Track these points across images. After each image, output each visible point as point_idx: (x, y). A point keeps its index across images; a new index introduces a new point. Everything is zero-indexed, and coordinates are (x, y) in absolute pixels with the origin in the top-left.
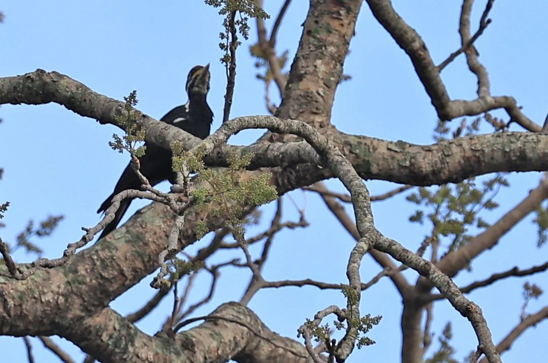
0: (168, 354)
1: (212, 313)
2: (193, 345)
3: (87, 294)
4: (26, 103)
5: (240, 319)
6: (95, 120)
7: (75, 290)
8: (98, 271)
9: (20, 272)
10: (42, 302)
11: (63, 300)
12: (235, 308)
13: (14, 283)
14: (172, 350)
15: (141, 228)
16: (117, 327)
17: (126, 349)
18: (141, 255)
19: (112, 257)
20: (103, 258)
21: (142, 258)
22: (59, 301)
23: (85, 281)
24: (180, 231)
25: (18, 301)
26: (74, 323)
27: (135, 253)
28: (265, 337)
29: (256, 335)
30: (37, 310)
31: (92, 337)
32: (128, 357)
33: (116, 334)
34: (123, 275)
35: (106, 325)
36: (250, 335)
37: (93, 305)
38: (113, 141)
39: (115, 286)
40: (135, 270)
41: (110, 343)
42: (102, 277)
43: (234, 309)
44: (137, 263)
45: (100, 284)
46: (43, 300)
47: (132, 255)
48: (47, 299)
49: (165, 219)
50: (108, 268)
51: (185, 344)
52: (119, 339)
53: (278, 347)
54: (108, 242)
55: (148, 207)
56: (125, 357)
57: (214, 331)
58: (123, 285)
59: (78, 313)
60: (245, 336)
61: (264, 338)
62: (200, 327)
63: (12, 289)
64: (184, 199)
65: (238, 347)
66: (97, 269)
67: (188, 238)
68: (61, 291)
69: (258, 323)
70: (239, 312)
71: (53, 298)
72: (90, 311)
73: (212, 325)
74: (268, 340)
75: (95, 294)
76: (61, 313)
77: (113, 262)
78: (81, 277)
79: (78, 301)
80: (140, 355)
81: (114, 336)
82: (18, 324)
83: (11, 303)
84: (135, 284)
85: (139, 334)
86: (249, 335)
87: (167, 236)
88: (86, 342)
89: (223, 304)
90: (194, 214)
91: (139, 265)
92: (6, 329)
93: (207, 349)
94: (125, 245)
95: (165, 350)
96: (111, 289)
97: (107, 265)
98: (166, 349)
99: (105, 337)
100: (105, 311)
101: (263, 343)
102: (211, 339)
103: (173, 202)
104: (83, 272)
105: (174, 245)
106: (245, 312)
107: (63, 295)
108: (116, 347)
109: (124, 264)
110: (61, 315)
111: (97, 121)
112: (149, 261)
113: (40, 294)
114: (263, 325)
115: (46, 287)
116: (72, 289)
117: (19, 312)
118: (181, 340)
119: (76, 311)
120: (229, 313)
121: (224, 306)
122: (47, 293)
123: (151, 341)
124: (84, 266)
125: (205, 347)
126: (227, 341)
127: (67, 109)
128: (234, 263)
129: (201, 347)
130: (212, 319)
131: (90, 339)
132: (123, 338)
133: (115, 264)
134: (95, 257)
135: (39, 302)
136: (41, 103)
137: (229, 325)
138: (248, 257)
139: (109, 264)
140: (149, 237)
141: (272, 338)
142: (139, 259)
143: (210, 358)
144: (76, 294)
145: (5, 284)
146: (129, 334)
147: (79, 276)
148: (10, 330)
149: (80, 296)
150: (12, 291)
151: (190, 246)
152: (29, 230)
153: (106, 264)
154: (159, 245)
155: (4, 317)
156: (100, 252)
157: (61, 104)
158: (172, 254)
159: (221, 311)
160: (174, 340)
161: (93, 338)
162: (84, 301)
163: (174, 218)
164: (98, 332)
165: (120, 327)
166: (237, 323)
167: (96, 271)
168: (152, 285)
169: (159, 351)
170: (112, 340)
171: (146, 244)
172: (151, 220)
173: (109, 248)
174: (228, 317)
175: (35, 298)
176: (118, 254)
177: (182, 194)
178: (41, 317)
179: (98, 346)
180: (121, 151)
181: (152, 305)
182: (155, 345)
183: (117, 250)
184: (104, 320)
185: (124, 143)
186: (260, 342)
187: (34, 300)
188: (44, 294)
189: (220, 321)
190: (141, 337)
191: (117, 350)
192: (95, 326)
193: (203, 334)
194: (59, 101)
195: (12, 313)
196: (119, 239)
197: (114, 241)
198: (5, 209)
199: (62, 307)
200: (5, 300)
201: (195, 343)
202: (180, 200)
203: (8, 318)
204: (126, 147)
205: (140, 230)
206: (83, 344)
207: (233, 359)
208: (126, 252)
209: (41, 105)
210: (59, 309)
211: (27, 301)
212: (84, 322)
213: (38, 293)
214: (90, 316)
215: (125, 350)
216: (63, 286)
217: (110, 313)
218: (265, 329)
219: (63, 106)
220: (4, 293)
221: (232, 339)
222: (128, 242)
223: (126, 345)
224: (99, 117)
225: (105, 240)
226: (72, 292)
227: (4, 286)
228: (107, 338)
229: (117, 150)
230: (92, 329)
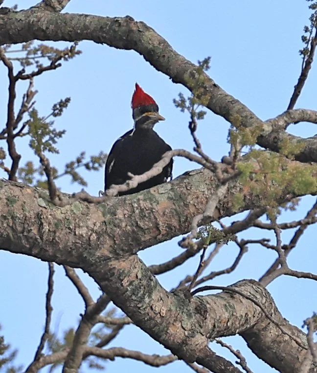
0: (181, 314)
1: (231, 286)
2: (206, 311)
3: (119, 238)
4: (108, 45)
5: (257, 298)
7: (109, 231)
8: (135, 219)
9: (60, 199)
10: (75, 234)
11: (96, 237)
12: (254, 286)
13: (54, 210)
14: (185, 310)
15: (185, 189)
16: (140, 276)
17: (143, 297)
18: (178, 214)
19: (151, 210)
20: (143, 207)
21: (180, 217)
22: (92, 238)
23: (120, 224)
24: (220, 201)
25: (53, 228)
26: (100, 262)
27: (173, 211)
28: (275, 321)
29: (267, 316)
30: (68, 240)
31: (114, 279)
32: (142, 306)
33: (137, 282)
34: (158, 229)
35: (129, 271)
36: (262, 315)
37: (123, 250)
38: (178, 99)
39: (148, 237)
40: (169, 227)
41: (129, 289)
42: (138, 226)
43: (252, 287)
44: (173, 220)
45: (133, 231)
46: (77, 233)
47: (171, 212)
48: (80, 233)
49: (210, 187)
50: (145, 218)
51: (198, 308)
52: (138, 288)
53: (285, 334)
54: (151, 194)
55: (199, 172)
56: (139, 305)
57: (228, 303)
58: (155, 238)
59: (107, 253)
60: (256, 315)
61: (273, 322)
62: (217, 296)
63: (51, 215)
64: (230, 171)
65: (248, 324)
66: (134, 217)
67: (225, 210)
68: (95, 228)
69: (272, 306)
70: (257, 292)
71: (87, 233)
72: (118, 254)
73: (228, 297)
74: (277, 325)
75: (127, 239)
76: (90, 249)
77: (152, 215)
78: (118, 221)
80: (154, 307)
81: (134, 283)
82: (48, 249)
83: (46, 228)
84: (166, 240)
85: (158, 288)
86: (260, 315)
87: (207, 202)
88: (106, 282)
89: (244, 280)
90: (238, 189)
91: (175, 223)
92: (35, 251)
93: (218, 317)
94: (167, 201)
95: (178, 309)
96: (143, 239)
97: (145, 216)
98: (180, 308)
99: (125, 282)
100: (132, 257)
101: (271, 325)
102: (224, 310)
103: (219, 171)
104: (121, 216)
105: (211, 212)
106: (262, 293)
107: (96, 232)
108: (134, 294)
109: (161, 219)
110: (90, 251)
111: (170, 78)
112: (185, 222)
113: (75, 226)
114: (276, 309)
115: (83, 221)
116: (106, 229)
117: (51, 238)
118: (196, 303)
119: (105, 251)
120: (247, 290)
121: (244, 282)
122: (82, 227)
123: (168, 297)
124: (123, 211)
126: (238, 315)
127: (145, 60)
128: (263, 242)
129: (213, 315)
130: (230, 291)
131: (111, 280)
132: (142, 287)
133: (153, 217)
134: (136, 205)
135: (73, 233)
136: (122, 49)
137: (244, 301)
138: (278, 241)
139: (147, 215)
140: (190, 200)
141: (282, 324)
142: (177, 218)
143: (218, 327)
144: (109, 236)
145: (45, 208)
146: (149, 286)
147: (116, 219)
148: (39, 252)
149: (113, 238)
152: (79, 161)
153: (143, 214)
154: (198, 209)
155: (36, 239)
156: (141, 202)
157: (141, 54)
158: (207, 220)
159: (240, 286)
160: (190, 302)
162: (115, 243)
163: (218, 187)
164: (121, 275)
165: (142, 276)
166: (252, 301)
167: (133, 218)
168: (179, 244)
169: (173, 308)
170: (131, 287)
171: (186, 205)
172: (197, 184)
173: (151, 200)
174: (245, 293)
175: (69, 228)
176: (157, 208)
177: (230, 166)
178: (71, 248)
179: (118, 289)
180: (183, 111)
182: (171, 301)
183: (158, 203)
184: (129, 266)
185: (187, 104)
186: (269, 324)
188: (79, 227)
189: (237, 295)
190: (159, 291)
191: (134, 297)
192: (119, 270)
193: (217, 303)
194: (139, 50)
195: (45, 237)
196: (162, 193)
197: (157, 195)
198: (60, 136)
199: (92, 243)
200: (42, 224)
201: (209, 310)
202: (226, 171)
203: (39, 240)
204: (188, 108)
205: (185, 191)
206: (103, 283)
207: (240, 334)
208: (166, 208)
210: (90, 245)
211: (62, 230)
212: (110, 263)
213: (73, 225)
214: (117, 259)
215: (142, 299)
216: (98, 224)
217: (136, 261)
218: (277, 313)
219: (142, 56)
220: (42, 217)
221: (244, 315)
222: (170, 199)
223: (144, 295)
224: (173, 76)
225: (149, 191)
226: (106, 232)
227: (44, 210)
228: (127, 284)
229: (180, 109)
230: (116, 271)
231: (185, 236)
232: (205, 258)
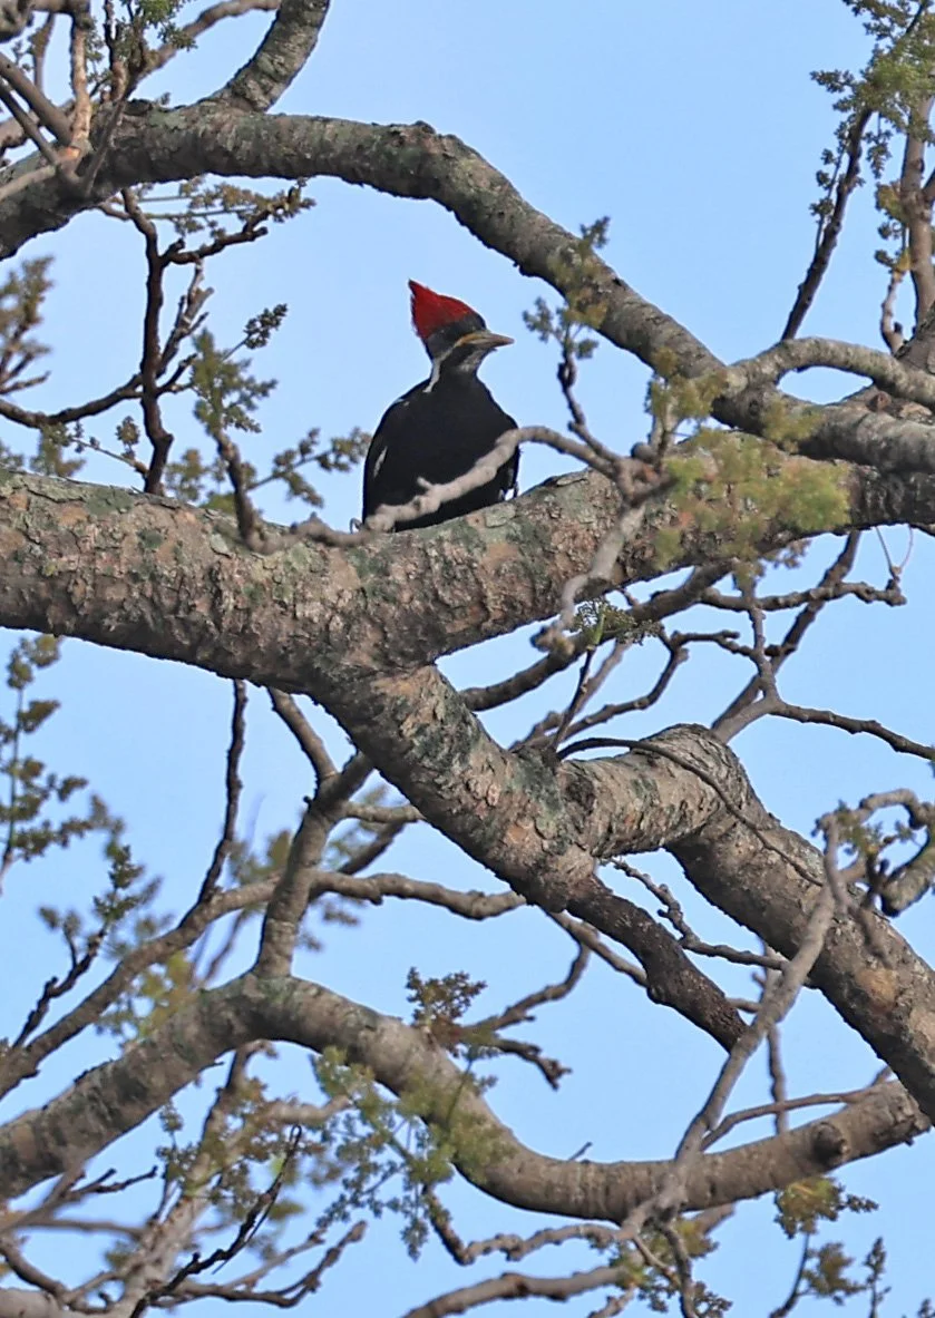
0: (533, 800)
1: (650, 738)
2: (591, 796)
3: (394, 627)
4: (374, 187)
5: (706, 767)
6: (512, 262)
7: (372, 610)
8: (432, 584)
9: (262, 537)
10: (295, 617)
11: (341, 624)
12: (701, 740)
13: (247, 560)
14: (543, 792)
15: (547, 516)
16: (441, 713)
17: (447, 762)
18: (530, 575)
19: (469, 563)
20: (450, 558)
21: (533, 582)
22: (333, 626)
23: (398, 596)
24: (626, 544)
25: (244, 602)
26: (351, 680)
27: (520, 567)
28: (748, 819)
29: (729, 809)
30: (279, 630)
31: (381, 720)
32: (446, 782)
33: (434, 727)
34: (483, 606)
35: (417, 703)
36: (719, 805)
37: (403, 654)
38: (533, 311)
39: (460, 626)
40: (510, 602)
41: (416, 742)
42: (437, 599)
43: (698, 742)
44: (519, 588)
45: (428, 611)
46: (298, 614)
47: (513, 569)
48: (307, 613)
49: (603, 513)
50: (455, 582)
51: (574, 789)
52: (436, 741)
53: (771, 849)
54: (470, 528)
55: (578, 479)
56: (440, 780)
57: (642, 777)
58: (478, 627)
59: (366, 660)
60: (706, 806)
61: (744, 822)
62: (616, 760)
63: (239, 572)
64: (652, 476)
65: (686, 825)
66: (431, 579)
67: (637, 566)
68: (341, 604)
69: (741, 785)
70: (707, 752)
71: (321, 616)
72: (392, 664)
73: (641, 764)
74: (753, 829)
75: (412, 630)
76: (329, 651)
77: (469, 575)
78: (393, 588)
79: (372, 636)
80: (472, 785)
81: (428, 730)
82: (232, 649)
83: (229, 601)
84: (501, 633)
85: (482, 741)
86: (715, 804)
87: (596, 548)
88: (365, 727)
89: (679, 726)
90: (668, 518)
91: (522, 593)
92: (203, 654)
93: (618, 810)
94: (504, 544)
95: (527, 790)
96: (449, 630)
97: (455, 577)
98: (532, 788)
99: (408, 728)
100: (423, 671)
101: (740, 828)
102: (633, 794)
103: (626, 477)
104: (400, 578)
105: (605, 569)
106: (720, 755)
107: (342, 614)
108: (427, 754)
109: (492, 584)
110: (329, 655)
111: (515, 265)
112: (544, 592)
113: (295, 599)
114: (751, 793)
115: (313, 588)
116: (366, 607)
117: (241, 626)
118: (568, 776)
119: (362, 655)
120: (685, 748)
121: (679, 730)
122: (311, 600)
123: (505, 763)
124: (405, 565)
125: (615, 808)
126: (664, 805)
127: (457, 223)
128: (724, 639)
129: (606, 805)
130: (645, 751)
131: (376, 723)
132: (446, 740)
133: (472, 580)
134: (434, 553)
135: (290, 615)
136: (407, 196)
137: (679, 772)
138: (758, 638)
139: (459, 575)
140: (558, 541)
141: (763, 825)
142: (526, 583)
143: (619, 831)
144: (372, 621)
145: (227, 556)
146: (461, 736)
147: (388, 583)
148: (213, 656)
149: (381, 627)
150: (237, 576)
151: (642, 583)
152: (304, 449)
153: (451, 572)
154: (575, 564)
155: (206, 627)
156: (446, 545)
157: (449, 209)
158: (596, 589)
159: (670, 739)
160: (554, 774)
161: (383, 722)
162: (385, 639)
163: (621, 513)
164: (399, 711)
165: (447, 715)
166: (697, 773)
167: (427, 582)
168: (534, 641)
169: (516, 788)
170: (421, 738)
171: (549, 554)
172: (574, 505)
173: (468, 540)
174: (681, 755)
175: (282, 603)
176: (483, 559)
177: (651, 466)
178: (285, 648)
179: (391, 742)
180: (544, 338)
181: (525, 683)
182: (511, 772)
183: (485, 549)
184: (418, 691)
185: (555, 323)
186: (735, 825)
187: (278, 608)
188: (304, 600)
189: (663, 760)
190: (484, 749)
191: (427, 762)
192: (394, 699)
193: (618, 778)
194: (446, 199)
195: (225, 624)
196: (494, 527)
197: (482, 530)
198: (265, 394)
199: (334, 638)
200: (219, 593)
201: (597, 793)
202: (640, 477)
203: (213, 629)
204: (557, 333)
205: (545, 521)
206: (358, 730)
207: (668, 848)
208: (502, 560)
209: (405, 199)
210: (328, 642)
211: (264, 606)
212: (373, 684)
213: (291, 596)
214: (389, 674)
215: (445, 767)
216: (348, 595)
217: (433, 678)
218: (752, 802)
219: (452, 214)
220: (220, 577)
221: (677, 805)
222: (512, 538)
223: (449, 756)
224: (522, 259)
225: (465, 522)
226: (365, 613)
227: (224, 561)
228: (413, 731)
229: (537, 334)
230: (387, 702)
231: (547, 623)
232: (591, 673)
